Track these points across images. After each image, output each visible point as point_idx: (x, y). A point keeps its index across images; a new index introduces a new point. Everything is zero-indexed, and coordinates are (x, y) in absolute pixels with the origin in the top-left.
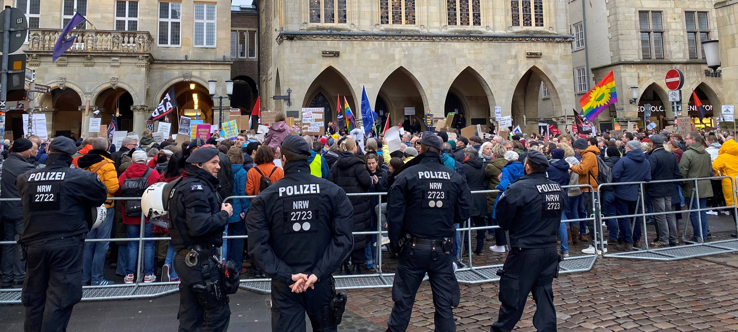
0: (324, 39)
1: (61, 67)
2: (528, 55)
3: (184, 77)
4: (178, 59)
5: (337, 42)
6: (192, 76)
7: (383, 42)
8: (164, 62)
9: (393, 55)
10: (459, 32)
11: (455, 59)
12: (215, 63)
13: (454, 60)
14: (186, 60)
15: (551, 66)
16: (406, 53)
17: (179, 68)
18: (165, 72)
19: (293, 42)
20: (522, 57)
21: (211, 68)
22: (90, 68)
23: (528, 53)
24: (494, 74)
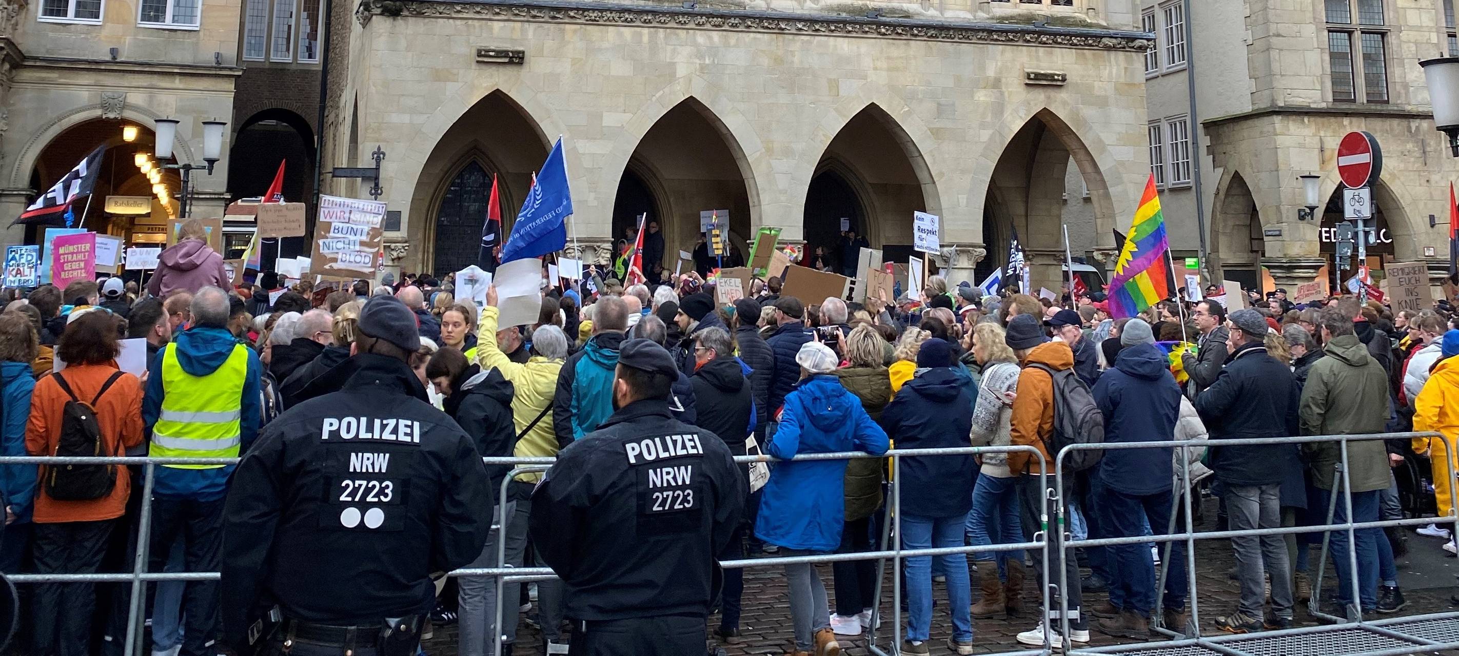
0: (484, 16)
2: (1029, 78)
3: (104, 106)
4: (90, 58)
5: (519, 24)
6: (125, 106)
7: (646, 31)
8: (52, 64)
9: (672, 65)
10: (849, 12)
11: (836, 81)
12: (191, 72)
13: (834, 85)
14: (114, 61)
15: (1088, 112)
16: (707, 61)
17: (92, 82)
18: (53, 92)
19: (400, 21)
20: (1015, 87)
21: (181, 86)
23: (1029, 75)
24: (938, 125)
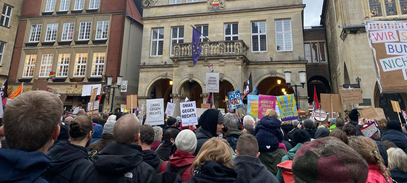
1: (190, 67)
3: (271, 74)
4: (266, 61)
6: (276, 73)
8: (257, 63)
12: (293, 63)
14: (272, 61)
17: (267, 67)
18: (258, 70)
19: (357, 35)
21: (290, 67)
22: (207, 67)
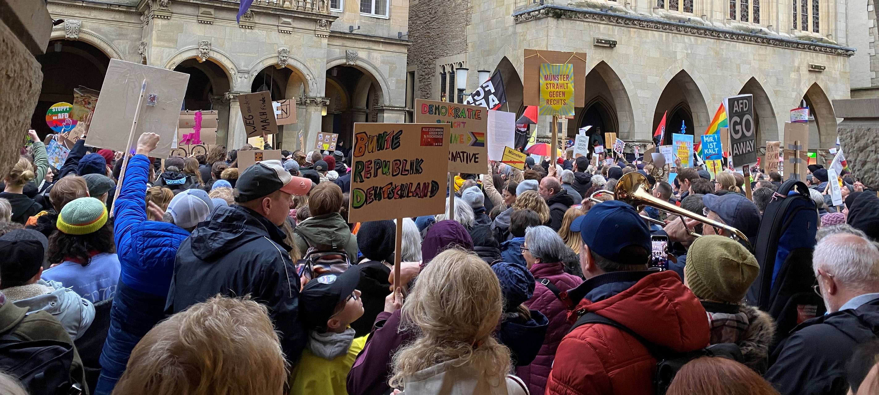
0: (597, 21)
1: (203, 25)
2: (812, 68)
3: (348, 58)
4: (339, 30)
5: (611, 27)
6: (358, 58)
7: (664, 34)
9: (675, 53)
10: (744, 30)
11: (739, 65)
12: (388, 42)
13: (738, 67)
14: (351, 33)
15: (831, 85)
16: (689, 52)
17: (341, 44)
19: (560, 21)
20: (804, 71)
21: (383, 49)
22: (248, 30)
23: (812, 65)
24: (777, 89)
